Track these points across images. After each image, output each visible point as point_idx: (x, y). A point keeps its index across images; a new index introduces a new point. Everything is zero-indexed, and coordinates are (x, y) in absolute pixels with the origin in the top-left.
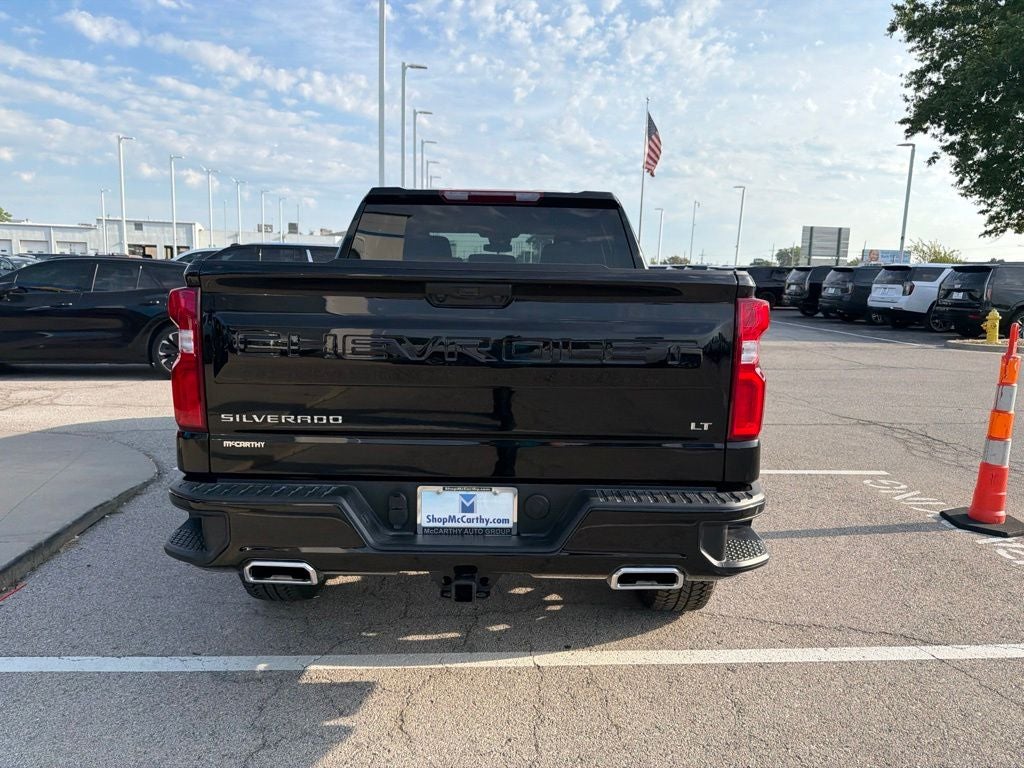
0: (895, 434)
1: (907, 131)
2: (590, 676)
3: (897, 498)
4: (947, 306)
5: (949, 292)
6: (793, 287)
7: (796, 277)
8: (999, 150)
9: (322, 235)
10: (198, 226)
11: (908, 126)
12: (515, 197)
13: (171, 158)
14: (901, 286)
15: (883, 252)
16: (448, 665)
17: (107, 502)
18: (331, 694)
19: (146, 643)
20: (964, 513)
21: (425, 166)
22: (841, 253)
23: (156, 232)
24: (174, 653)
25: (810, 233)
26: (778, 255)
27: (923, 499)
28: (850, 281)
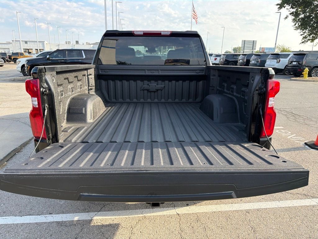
0: (282, 113)
1: (279, 8)
2: (198, 218)
3: (289, 137)
4: (291, 67)
5: (292, 62)
6: (241, 61)
7: (242, 57)
8: (308, 14)
9: (87, 44)
10: (46, 42)
11: (279, 6)
12: (161, 33)
13: (35, 19)
14: (276, 60)
15: (266, 48)
16: (145, 215)
17: (17, 148)
18: (103, 230)
19: (31, 209)
20: (313, 143)
21: (120, 20)
22: (254, 49)
23: (32, 44)
24: (42, 214)
25: (244, 42)
26: (233, 49)
27: (297, 137)
28: (259, 59)
